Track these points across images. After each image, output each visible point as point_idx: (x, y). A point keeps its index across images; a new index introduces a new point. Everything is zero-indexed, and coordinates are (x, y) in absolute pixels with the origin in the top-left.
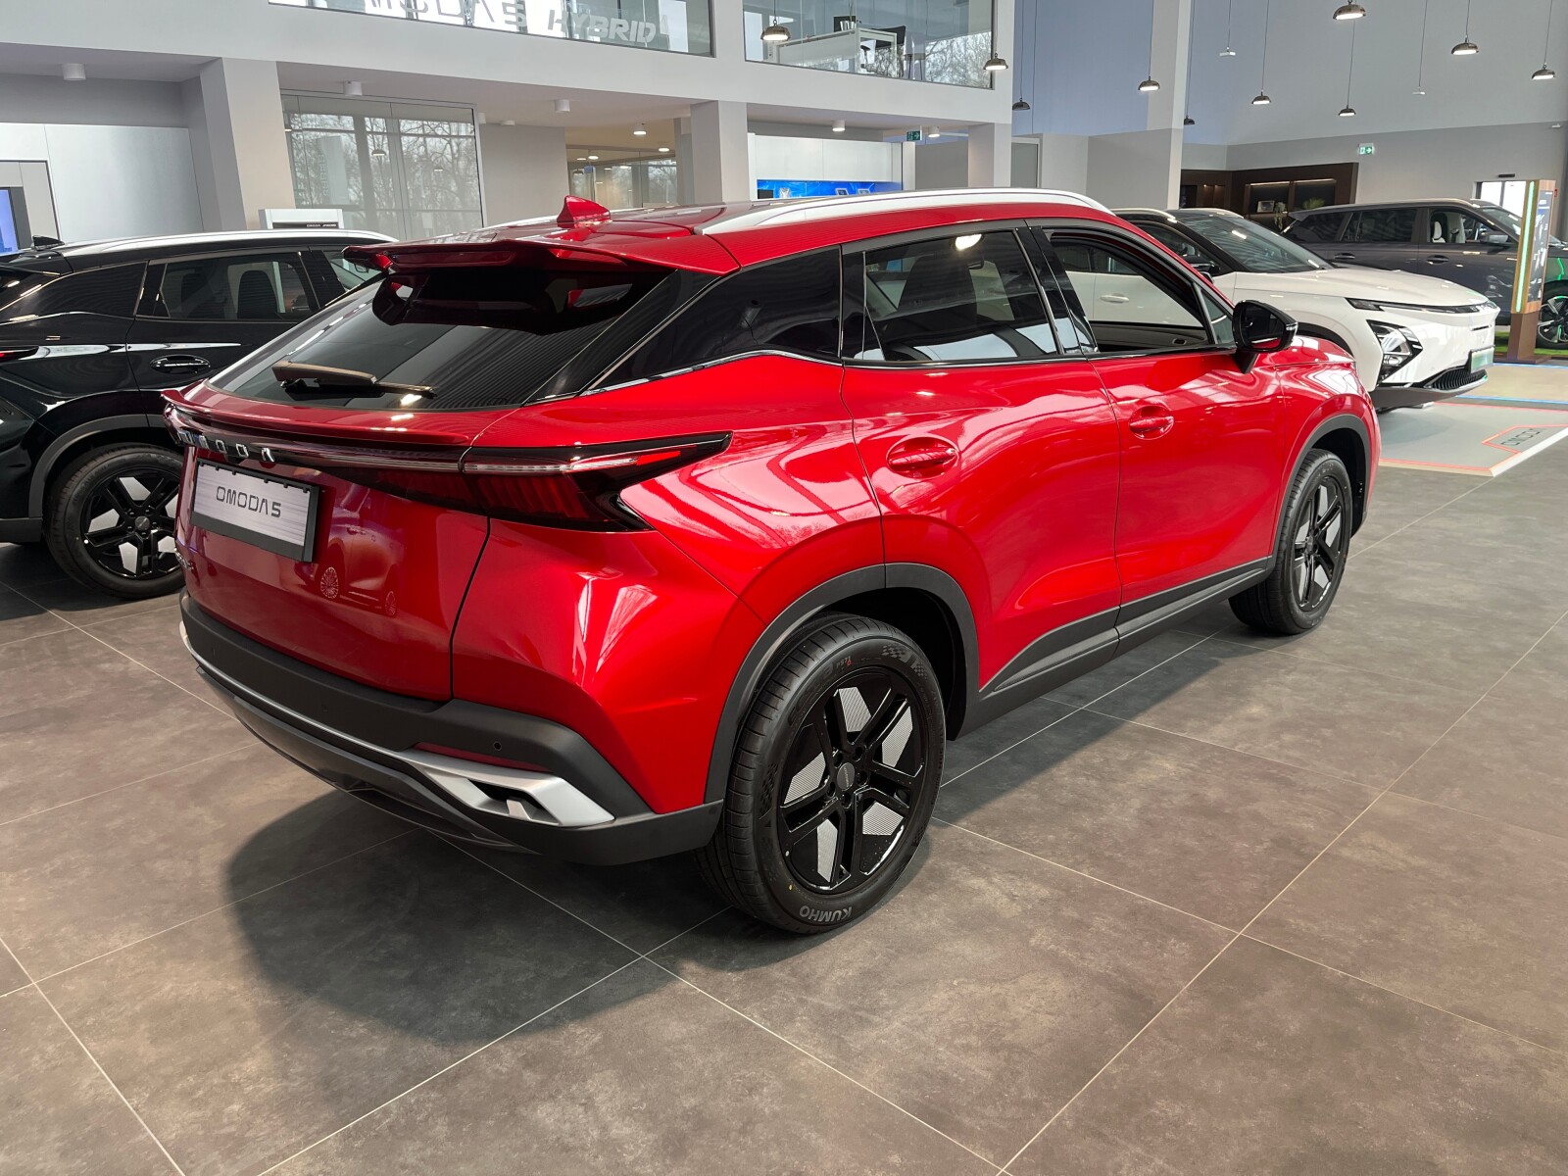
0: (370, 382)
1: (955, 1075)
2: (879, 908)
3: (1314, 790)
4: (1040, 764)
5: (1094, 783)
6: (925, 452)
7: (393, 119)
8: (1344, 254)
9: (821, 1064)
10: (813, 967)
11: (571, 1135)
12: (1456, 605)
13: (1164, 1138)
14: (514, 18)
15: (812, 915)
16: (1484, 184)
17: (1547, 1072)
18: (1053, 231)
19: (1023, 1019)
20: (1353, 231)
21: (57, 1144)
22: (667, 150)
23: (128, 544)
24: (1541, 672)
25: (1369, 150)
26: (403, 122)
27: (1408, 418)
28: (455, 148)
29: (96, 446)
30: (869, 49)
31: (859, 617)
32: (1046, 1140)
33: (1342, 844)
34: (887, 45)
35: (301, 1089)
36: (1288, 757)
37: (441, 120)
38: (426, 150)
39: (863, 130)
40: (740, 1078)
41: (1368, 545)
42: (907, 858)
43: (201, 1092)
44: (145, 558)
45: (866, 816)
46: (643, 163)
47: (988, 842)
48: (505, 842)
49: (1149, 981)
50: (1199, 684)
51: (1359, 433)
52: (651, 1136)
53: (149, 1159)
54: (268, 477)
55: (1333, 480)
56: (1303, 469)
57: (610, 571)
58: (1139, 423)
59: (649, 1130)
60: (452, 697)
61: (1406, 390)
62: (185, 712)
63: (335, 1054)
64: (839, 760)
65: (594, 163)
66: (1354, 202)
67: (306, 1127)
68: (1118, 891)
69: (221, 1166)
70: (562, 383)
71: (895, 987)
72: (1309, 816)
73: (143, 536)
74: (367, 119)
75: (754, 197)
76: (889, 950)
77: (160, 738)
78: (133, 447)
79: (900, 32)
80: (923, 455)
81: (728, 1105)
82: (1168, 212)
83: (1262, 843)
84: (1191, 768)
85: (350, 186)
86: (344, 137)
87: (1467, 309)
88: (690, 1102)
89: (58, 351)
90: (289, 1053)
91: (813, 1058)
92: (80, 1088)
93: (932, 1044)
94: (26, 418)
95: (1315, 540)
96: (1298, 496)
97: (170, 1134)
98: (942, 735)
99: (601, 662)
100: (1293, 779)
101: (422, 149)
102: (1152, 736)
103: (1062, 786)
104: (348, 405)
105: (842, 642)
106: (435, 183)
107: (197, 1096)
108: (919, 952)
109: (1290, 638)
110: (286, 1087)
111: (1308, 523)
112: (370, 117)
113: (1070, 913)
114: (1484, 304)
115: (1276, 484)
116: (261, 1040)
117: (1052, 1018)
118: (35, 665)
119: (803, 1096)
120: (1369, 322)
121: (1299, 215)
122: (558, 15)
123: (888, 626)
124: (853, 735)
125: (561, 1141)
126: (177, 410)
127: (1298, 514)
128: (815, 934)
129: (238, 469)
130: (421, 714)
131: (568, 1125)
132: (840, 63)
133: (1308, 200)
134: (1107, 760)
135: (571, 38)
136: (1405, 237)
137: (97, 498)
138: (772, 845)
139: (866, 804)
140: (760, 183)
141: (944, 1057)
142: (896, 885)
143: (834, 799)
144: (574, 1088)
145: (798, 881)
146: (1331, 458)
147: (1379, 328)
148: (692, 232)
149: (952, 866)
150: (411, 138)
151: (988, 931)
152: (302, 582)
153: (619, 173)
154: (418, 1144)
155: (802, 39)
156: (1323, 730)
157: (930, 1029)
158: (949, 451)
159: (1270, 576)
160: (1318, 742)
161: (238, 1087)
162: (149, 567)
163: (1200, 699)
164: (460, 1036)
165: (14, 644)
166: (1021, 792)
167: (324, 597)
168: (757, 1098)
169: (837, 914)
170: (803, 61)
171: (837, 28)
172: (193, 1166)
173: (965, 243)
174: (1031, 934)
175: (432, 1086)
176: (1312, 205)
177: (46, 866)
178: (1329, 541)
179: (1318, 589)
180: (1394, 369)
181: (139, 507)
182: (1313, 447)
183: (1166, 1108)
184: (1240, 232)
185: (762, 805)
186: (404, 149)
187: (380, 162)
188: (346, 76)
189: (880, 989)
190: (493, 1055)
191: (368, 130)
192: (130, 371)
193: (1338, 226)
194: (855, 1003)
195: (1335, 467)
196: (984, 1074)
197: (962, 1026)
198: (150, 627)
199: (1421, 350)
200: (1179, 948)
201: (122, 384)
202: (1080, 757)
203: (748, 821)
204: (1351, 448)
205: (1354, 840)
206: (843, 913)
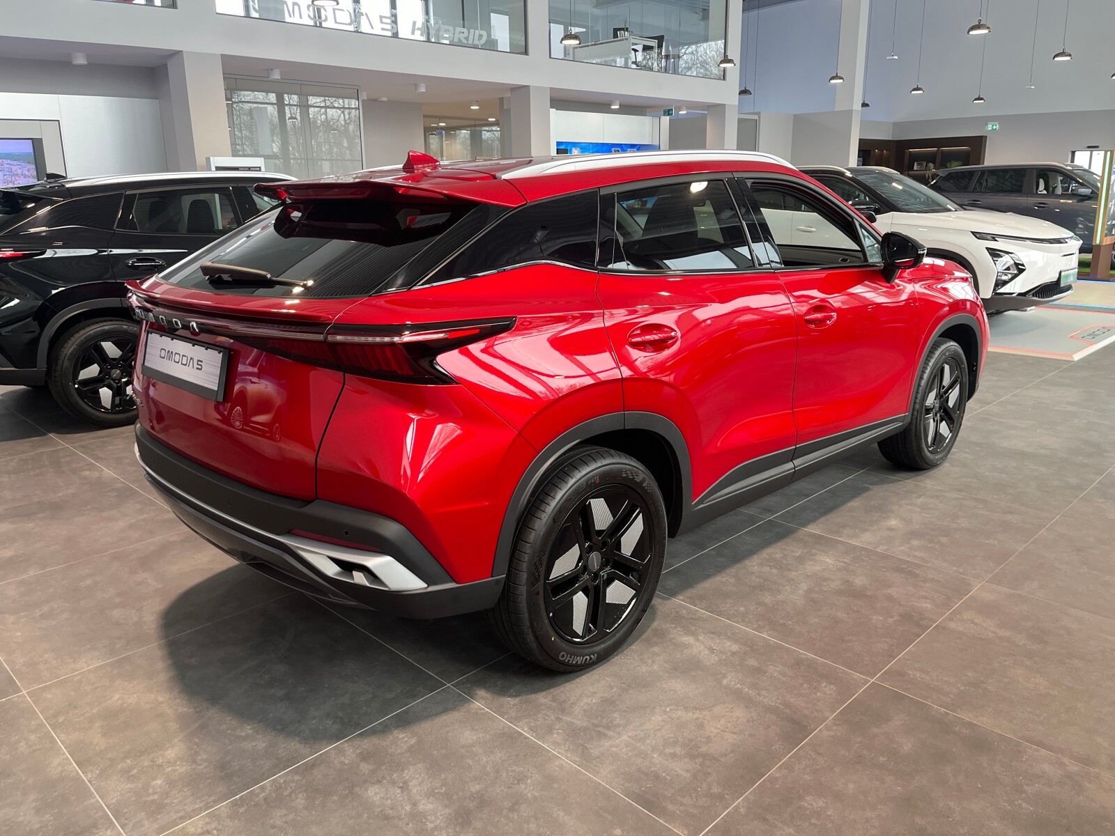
0: (267, 277)
1: (664, 774)
2: (617, 655)
3: (933, 580)
4: (737, 557)
5: (774, 571)
6: (656, 334)
7: (303, 95)
8: (974, 201)
9: (569, 764)
10: (568, 695)
11: (391, 809)
12: (1042, 451)
13: (809, 823)
14: (389, 27)
15: (568, 659)
16: (1076, 153)
17: (1088, 785)
18: (752, 181)
19: (715, 737)
20: (981, 184)
21: (34, 804)
22: (494, 120)
23: (105, 388)
24: (1100, 501)
25: (995, 127)
26: (310, 98)
27: (1016, 318)
28: (347, 116)
29: (85, 320)
30: (638, 51)
31: (606, 449)
32: (725, 821)
33: (950, 619)
34: (651, 48)
35: (205, 771)
36: (915, 556)
37: (338, 97)
38: (326, 117)
39: (632, 107)
40: (512, 772)
41: (982, 407)
42: (638, 621)
43: (135, 771)
44: (117, 399)
45: (609, 590)
46: (478, 129)
47: (697, 611)
48: (350, 600)
49: (806, 712)
50: (854, 503)
51: (973, 327)
52: (447, 811)
53: (96, 816)
54: (195, 343)
55: (953, 360)
56: (932, 352)
57: (430, 413)
58: (811, 317)
59: (446, 806)
60: (317, 498)
61: (1014, 298)
62: (138, 506)
63: (230, 747)
64: (590, 549)
65: (442, 128)
66: (983, 164)
67: (206, 797)
68: (788, 648)
69: (146, 823)
70: (399, 281)
71: (625, 711)
72: (928, 598)
73: (117, 383)
74: (285, 95)
75: (554, 152)
76: (622, 685)
77: (121, 524)
78: (111, 321)
79: (660, 39)
80: (654, 336)
81: (502, 790)
82: (846, 169)
83: (892, 617)
84: (845, 563)
85: (273, 141)
86: (270, 108)
87: (1058, 241)
88: (475, 788)
89: (62, 253)
90: (197, 744)
91: (564, 759)
92: (52, 766)
93: (649, 752)
94: (37, 299)
95: (941, 403)
96: (928, 371)
97: (112, 799)
98: (665, 533)
99: (421, 475)
100: (918, 572)
101: (323, 117)
102: (818, 540)
103: (752, 573)
104: (255, 294)
105: (593, 466)
106: (333, 141)
107: (132, 773)
108: (644, 687)
109: (921, 472)
110: (194, 769)
111: (936, 390)
112: (288, 94)
113: (752, 662)
114: (1071, 238)
115: (911, 363)
116: (178, 736)
117: (735, 736)
118: (37, 471)
119: (556, 786)
120: (988, 249)
121: (942, 173)
122: (419, 25)
123: (627, 456)
124: (600, 532)
125: (383, 812)
126: (136, 295)
127: (927, 385)
128: (571, 672)
129: (175, 337)
130: (294, 509)
131: (389, 802)
132: (618, 60)
133: (950, 161)
134: (785, 555)
135: (429, 41)
136: (1017, 189)
137: (84, 356)
138: (540, 609)
139: (609, 581)
140: (559, 144)
141: (657, 761)
142: (630, 640)
143: (586, 576)
144: (395, 775)
145: (559, 635)
146: (952, 345)
147: (994, 253)
148: (494, 177)
149: (671, 628)
150: (316, 109)
151: (693, 674)
152: (220, 418)
153: (462, 135)
154: (284, 811)
155: (590, 44)
156: (942, 538)
157: (648, 741)
158: (673, 334)
159: (907, 427)
160: (937, 546)
161: (161, 768)
162: (119, 405)
163: (854, 514)
164: (317, 737)
165: (23, 456)
166: (722, 577)
167: (233, 427)
168: (523, 786)
169: (586, 659)
170: (591, 57)
171: (615, 36)
172: (126, 821)
173: (697, 187)
174: (724, 676)
175: (296, 771)
176: (953, 165)
177: (37, 611)
178: (951, 404)
179: (943, 438)
180: (1005, 283)
181: (113, 363)
182: (939, 336)
183: (812, 802)
184: (898, 183)
185: (533, 579)
186: (311, 116)
187: (294, 125)
188: (270, 65)
189: (614, 712)
190: (340, 751)
191: (286, 103)
192: (110, 269)
193: (970, 180)
194: (596, 722)
195: (955, 351)
196: (684, 774)
197: (672, 740)
198: (119, 447)
199: (1025, 270)
200: (829, 689)
201: (105, 277)
202: (766, 553)
203: (523, 590)
204: (968, 338)
205: (958, 616)
206: (591, 659)
